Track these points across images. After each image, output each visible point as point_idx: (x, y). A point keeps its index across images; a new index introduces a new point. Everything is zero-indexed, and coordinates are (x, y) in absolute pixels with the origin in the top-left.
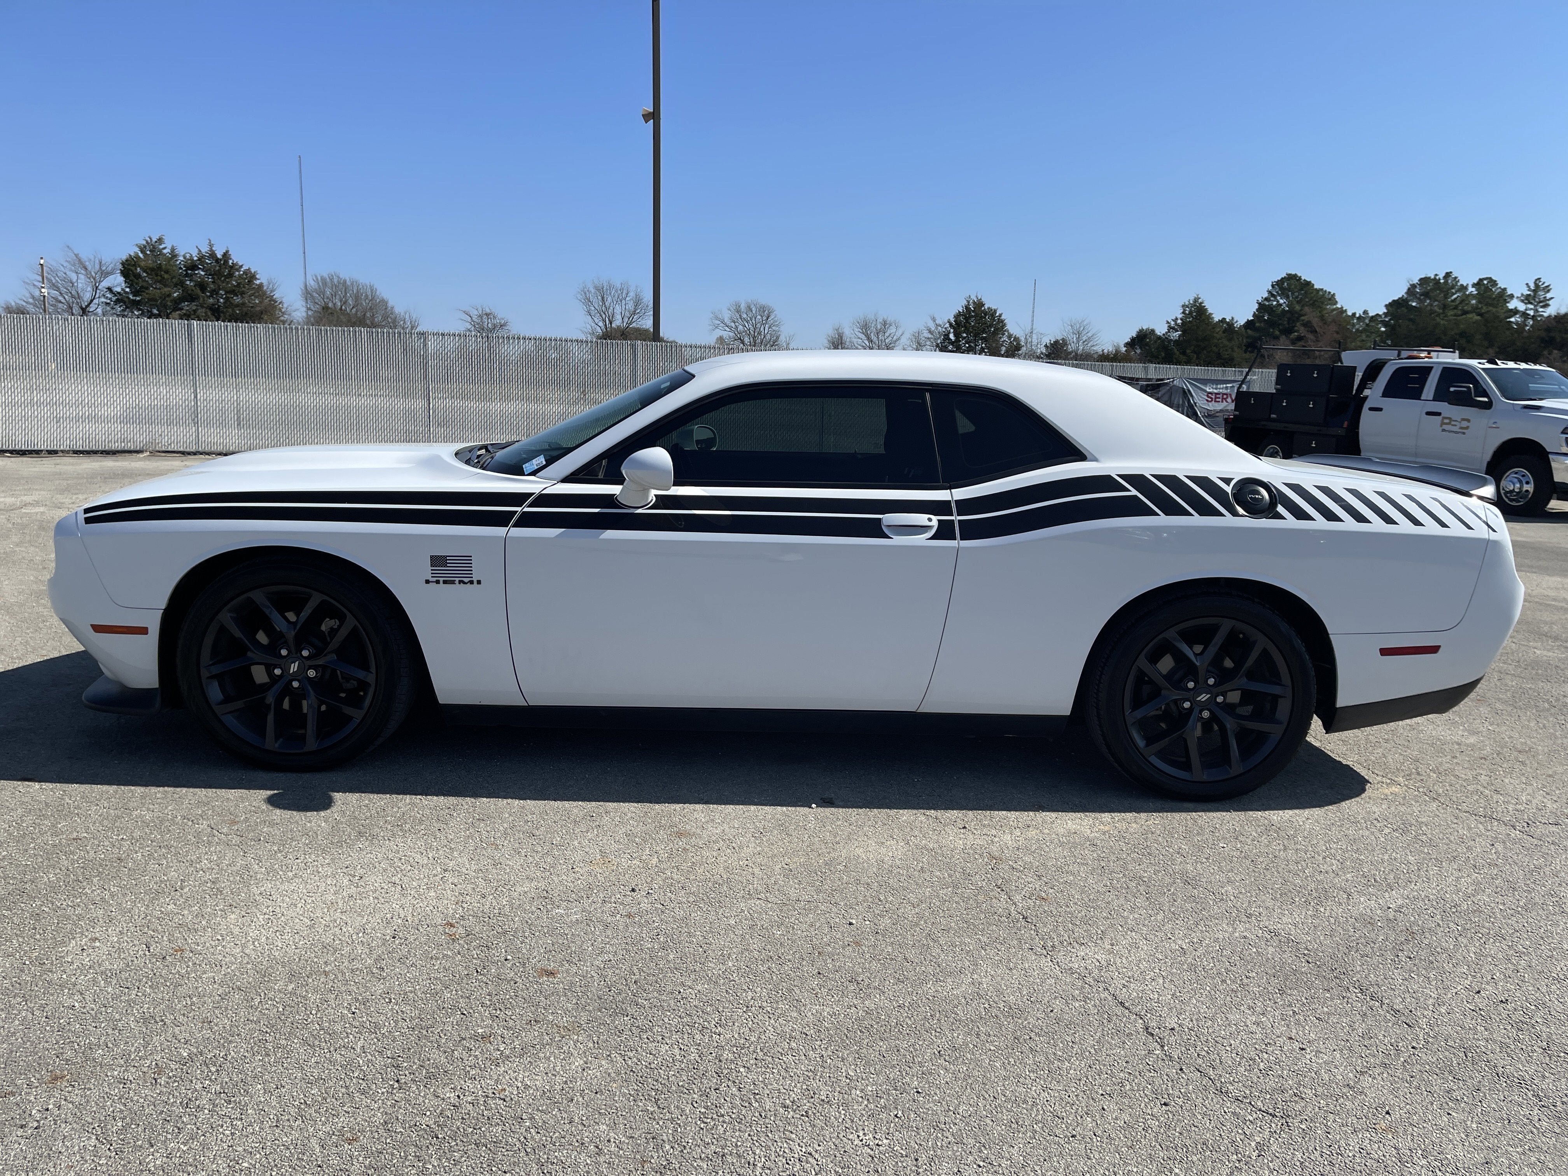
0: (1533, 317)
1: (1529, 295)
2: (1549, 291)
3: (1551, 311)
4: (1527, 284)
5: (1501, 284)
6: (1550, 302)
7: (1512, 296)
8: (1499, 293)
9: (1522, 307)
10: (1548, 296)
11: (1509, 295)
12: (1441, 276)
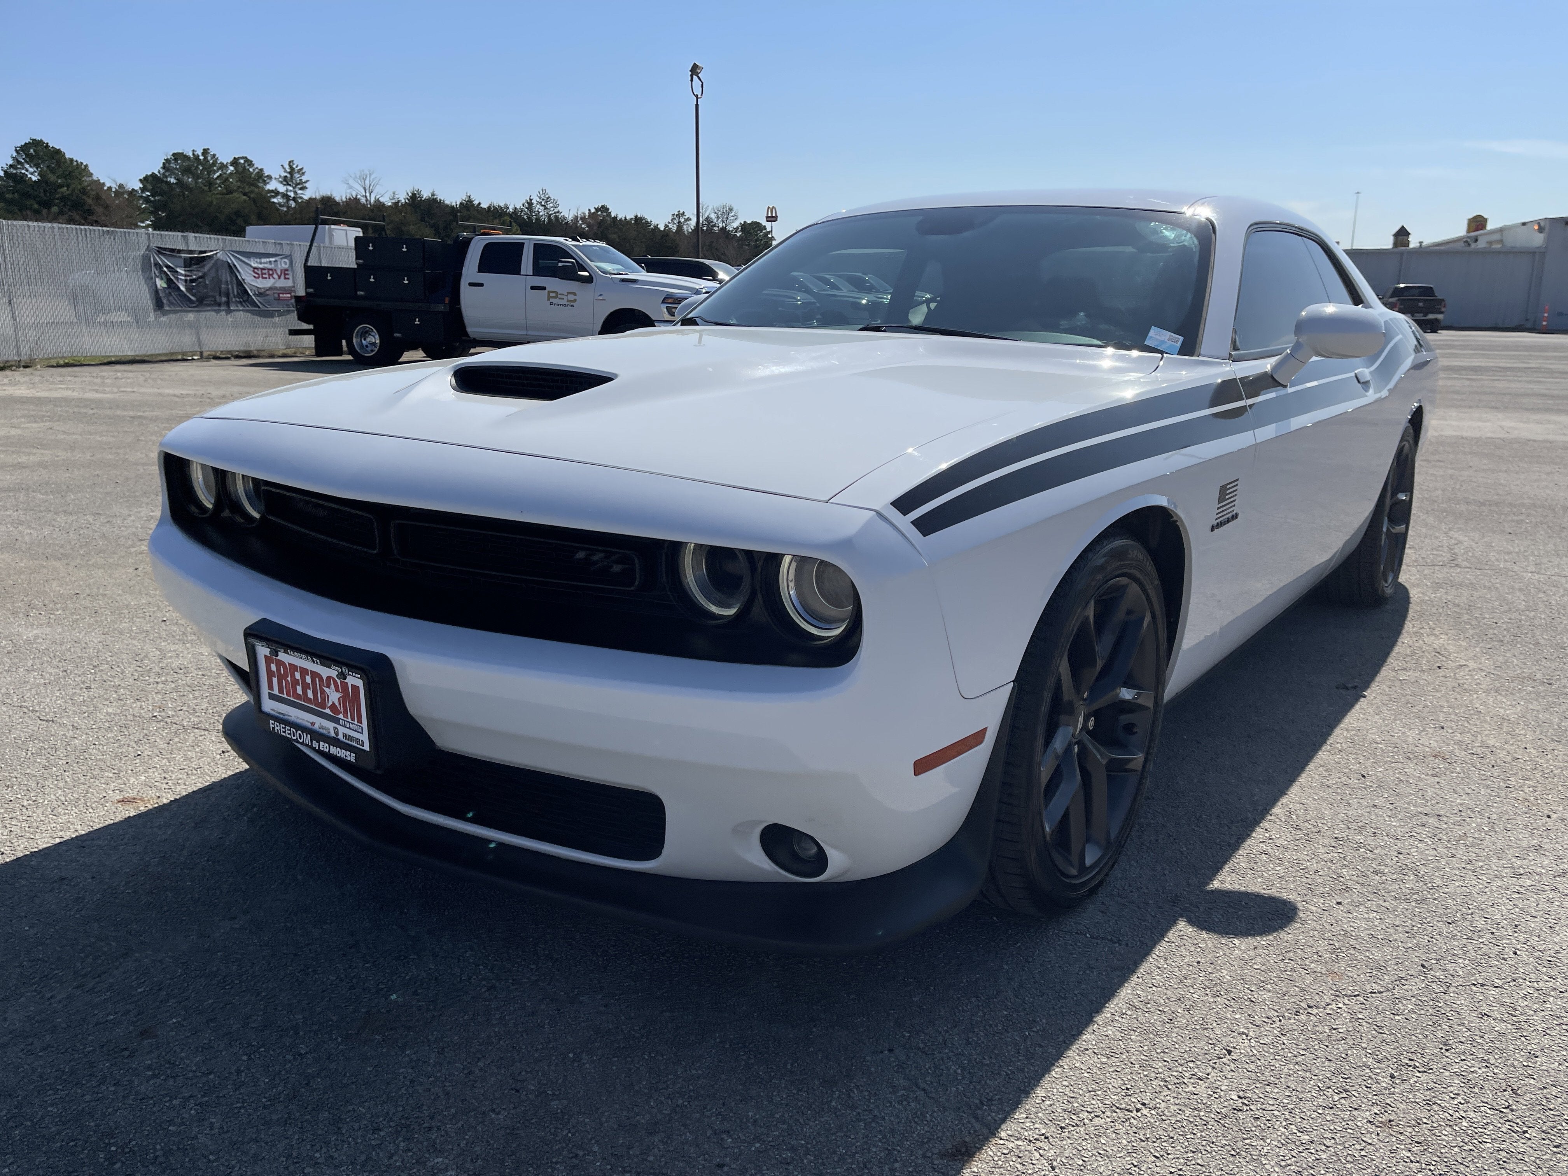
0: (294, 199)
1: (286, 177)
2: (303, 173)
3: (306, 195)
4: (282, 166)
5: (258, 164)
6: (307, 185)
7: (270, 177)
8: (257, 173)
9: (282, 189)
10: (304, 178)
11: (268, 176)
12: (199, 152)
